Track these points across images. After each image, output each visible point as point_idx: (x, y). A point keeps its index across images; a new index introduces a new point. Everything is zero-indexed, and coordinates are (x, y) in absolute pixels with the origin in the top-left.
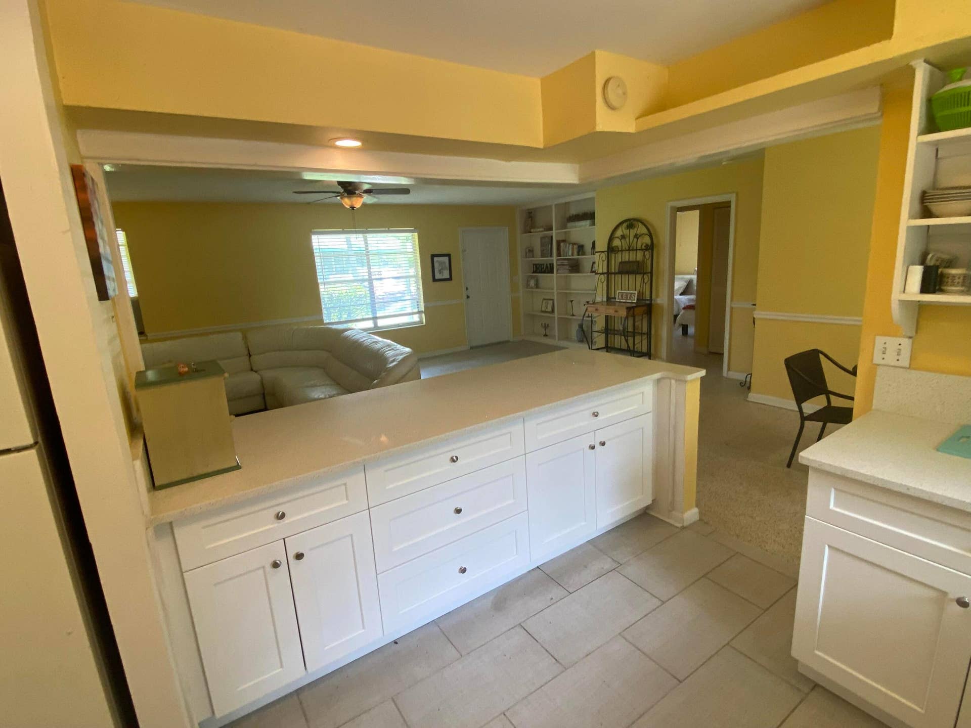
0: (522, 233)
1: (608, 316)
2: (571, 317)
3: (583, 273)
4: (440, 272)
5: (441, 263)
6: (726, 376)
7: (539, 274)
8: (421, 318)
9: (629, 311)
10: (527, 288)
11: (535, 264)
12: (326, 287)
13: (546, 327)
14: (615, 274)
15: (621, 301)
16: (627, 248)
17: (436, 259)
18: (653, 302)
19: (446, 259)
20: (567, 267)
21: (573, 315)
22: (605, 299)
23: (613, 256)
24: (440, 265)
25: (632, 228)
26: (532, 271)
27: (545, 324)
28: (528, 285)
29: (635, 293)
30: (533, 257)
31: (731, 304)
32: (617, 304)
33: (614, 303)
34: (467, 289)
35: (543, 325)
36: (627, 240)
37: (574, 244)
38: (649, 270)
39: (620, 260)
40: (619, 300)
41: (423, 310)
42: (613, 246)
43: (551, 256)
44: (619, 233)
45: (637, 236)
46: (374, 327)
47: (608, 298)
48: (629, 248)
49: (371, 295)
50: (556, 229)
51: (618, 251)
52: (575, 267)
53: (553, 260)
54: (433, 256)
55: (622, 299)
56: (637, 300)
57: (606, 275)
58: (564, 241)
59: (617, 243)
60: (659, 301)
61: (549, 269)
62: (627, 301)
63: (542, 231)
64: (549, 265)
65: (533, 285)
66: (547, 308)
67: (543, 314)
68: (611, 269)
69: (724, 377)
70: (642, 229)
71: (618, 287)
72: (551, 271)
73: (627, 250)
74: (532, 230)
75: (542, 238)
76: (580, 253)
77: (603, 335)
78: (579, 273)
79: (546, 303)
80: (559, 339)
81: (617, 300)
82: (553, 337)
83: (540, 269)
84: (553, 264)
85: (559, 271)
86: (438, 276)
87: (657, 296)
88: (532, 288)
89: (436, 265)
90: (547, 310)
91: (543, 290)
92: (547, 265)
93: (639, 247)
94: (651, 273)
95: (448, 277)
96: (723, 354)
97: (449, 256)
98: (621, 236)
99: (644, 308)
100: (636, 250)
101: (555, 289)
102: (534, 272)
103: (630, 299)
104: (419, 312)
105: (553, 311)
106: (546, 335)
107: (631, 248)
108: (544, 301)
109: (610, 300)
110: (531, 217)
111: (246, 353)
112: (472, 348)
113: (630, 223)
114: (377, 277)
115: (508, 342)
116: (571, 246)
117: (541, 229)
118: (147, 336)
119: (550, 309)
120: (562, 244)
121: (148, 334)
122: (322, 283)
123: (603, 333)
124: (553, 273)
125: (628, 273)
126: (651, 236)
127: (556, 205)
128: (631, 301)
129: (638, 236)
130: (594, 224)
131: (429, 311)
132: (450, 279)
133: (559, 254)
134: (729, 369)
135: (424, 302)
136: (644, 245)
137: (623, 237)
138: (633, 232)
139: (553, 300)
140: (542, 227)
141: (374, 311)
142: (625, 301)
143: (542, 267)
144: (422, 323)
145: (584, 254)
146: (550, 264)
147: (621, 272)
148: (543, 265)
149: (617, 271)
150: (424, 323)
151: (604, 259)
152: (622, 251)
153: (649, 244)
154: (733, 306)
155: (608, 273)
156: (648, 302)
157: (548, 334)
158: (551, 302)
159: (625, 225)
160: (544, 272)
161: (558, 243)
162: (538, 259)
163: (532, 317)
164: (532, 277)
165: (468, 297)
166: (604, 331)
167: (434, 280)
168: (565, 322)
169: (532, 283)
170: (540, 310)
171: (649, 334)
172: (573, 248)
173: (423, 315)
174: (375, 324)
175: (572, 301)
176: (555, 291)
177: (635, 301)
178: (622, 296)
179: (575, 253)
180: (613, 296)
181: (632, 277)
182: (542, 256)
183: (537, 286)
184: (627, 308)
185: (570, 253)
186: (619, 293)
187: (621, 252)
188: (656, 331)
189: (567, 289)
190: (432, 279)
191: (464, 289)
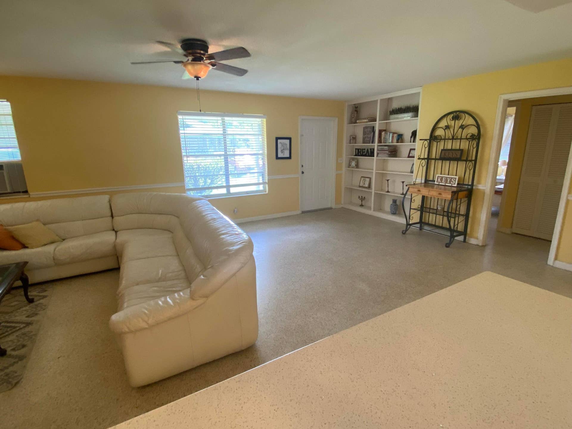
0: (349, 124)
1: (424, 196)
2: (387, 193)
3: (399, 157)
4: (282, 152)
5: (283, 145)
6: (551, 264)
7: (359, 157)
8: (264, 187)
9: (455, 195)
10: (349, 167)
11: (357, 149)
12: (188, 159)
13: (362, 199)
14: (435, 159)
15: (440, 184)
16: (451, 137)
17: (279, 141)
18: (474, 187)
19: (287, 142)
20: (387, 152)
21: (388, 192)
22: (423, 181)
23: (435, 144)
24: (282, 146)
25: (457, 120)
26: (354, 154)
27: (362, 197)
28: (349, 166)
29: (456, 178)
30: (355, 143)
31: (567, 196)
32: (436, 186)
33: (433, 186)
34: (302, 166)
35: (361, 197)
36: (452, 130)
37: (394, 133)
38: (474, 158)
39: (442, 148)
40: (438, 183)
41: (267, 181)
42: (436, 135)
43: (373, 142)
44: (443, 124)
45: (462, 127)
46: (227, 194)
47: (426, 181)
48: (453, 137)
49: (226, 168)
50: (379, 121)
51: (441, 139)
52: (394, 152)
53: (374, 145)
54: (277, 139)
55: (442, 182)
56: (458, 184)
57: (426, 160)
58: (385, 130)
59: (439, 132)
60: (481, 187)
61: (371, 153)
62: (447, 184)
63: (367, 122)
64: (369, 150)
65: (354, 165)
66: (364, 184)
67: (360, 189)
68: (432, 155)
69: (550, 265)
70: (470, 121)
71: (437, 172)
72: (372, 155)
73: (451, 139)
74: (358, 121)
75: (364, 128)
76: (399, 141)
77: (419, 213)
78: (396, 157)
79: (364, 180)
80: (374, 210)
81: (436, 183)
82: (369, 208)
83: (361, 153)
84: (374, 149)
85: (379, 155)
86: (280, 155)
87: (479, 182)
88: (353, 167)
89: (279, 145)
90: (364, 186)
91: (361, 170)
92: (368, 150)
93: (464, 136)
94: (476, 160)
95: (288, 156)
96: (551, 241)
97: (290, 139)
98: (446, 126)
99: (465, 193)
100: (461, 139)
101: (374, 169)
102: (356, 155)
103: (450, 183)
104: (264, 183)
105: (369, 187)
106: (362, 205)
107: (455, 138)
108: (362, 179)
109: (427, 182)
110: (356, 111)
111: (110, 214)
112: (303, 212)
113: (456, 115)
114: (231, 153)
115: (331, 208)
116: (391, 135)
117: (366, 121)
118: (29, 194)
119: (367, 185)
120: (383, 133)
121: (31, 193)
122: (185, 156)
123: (418, 210)
124: (373, 156)
125: (450, 159)
126: (478, 127)
127: (381, 100)
128: (451, 185)
129: (464, 127)
130: (417, 116)
131: (271, 183)
132: (290, 158)
133: (380, 141)
134: (556, 259)
135: (268, 175)
136: (470, 134)
137: (447, 127)
138: (459, 123)
139: (370, 179)
140: (365, 119)
141: (227, 180)
142: (444, 184)
143: (364, 151)
144: (266, 192)
145: (402, 142)
146: (371, 149)
147: (443, 158)
148: (365, 149)
149: (438, 157)
150: (267, 192)
151: (426, 146)
152: (445, 139)
153: (476, 134)
154: (570, 198)
155: (428, 159)
156: (469, 187)
157: (363, 204)
158: (368, 180)
159: (451, 116)
160: (365, 155)
161: (380, 132)
162: (360, 144)
163: (350, 190)
164: (353, 159)
165: (303, 173)
166: (419, 209)
167: (277, 158)
168: (380, 197)
169: (353, 164)
170: (358, 185)
171: (467, 216)
172: (393, 137)
173: (267, 186)
174: (228, 191)
175: (388, 180)
176: (374, 171)
177: (456, 185)
178: (441, 180)
179: (395, 140)
180: (431, 179)
181: (454, 164)
182: (364, 143)
183: (357, 166)
184: (453, 192)
185: (390, 140)
186: (438, 177)
187: (444, 141)
188: (474, 213)
189: (383, 170)
190: (275, 157)
191: (300, 166)
